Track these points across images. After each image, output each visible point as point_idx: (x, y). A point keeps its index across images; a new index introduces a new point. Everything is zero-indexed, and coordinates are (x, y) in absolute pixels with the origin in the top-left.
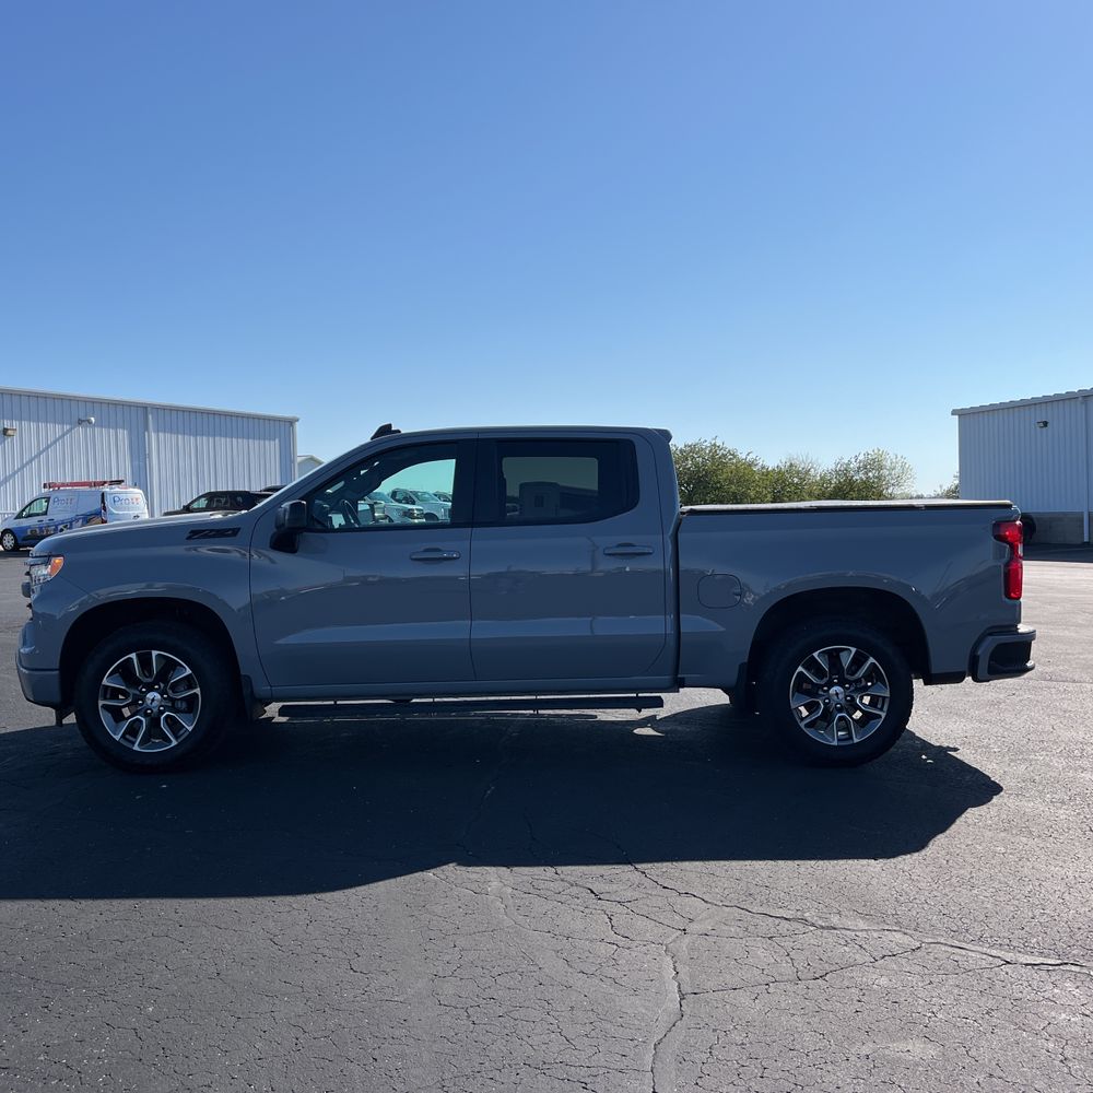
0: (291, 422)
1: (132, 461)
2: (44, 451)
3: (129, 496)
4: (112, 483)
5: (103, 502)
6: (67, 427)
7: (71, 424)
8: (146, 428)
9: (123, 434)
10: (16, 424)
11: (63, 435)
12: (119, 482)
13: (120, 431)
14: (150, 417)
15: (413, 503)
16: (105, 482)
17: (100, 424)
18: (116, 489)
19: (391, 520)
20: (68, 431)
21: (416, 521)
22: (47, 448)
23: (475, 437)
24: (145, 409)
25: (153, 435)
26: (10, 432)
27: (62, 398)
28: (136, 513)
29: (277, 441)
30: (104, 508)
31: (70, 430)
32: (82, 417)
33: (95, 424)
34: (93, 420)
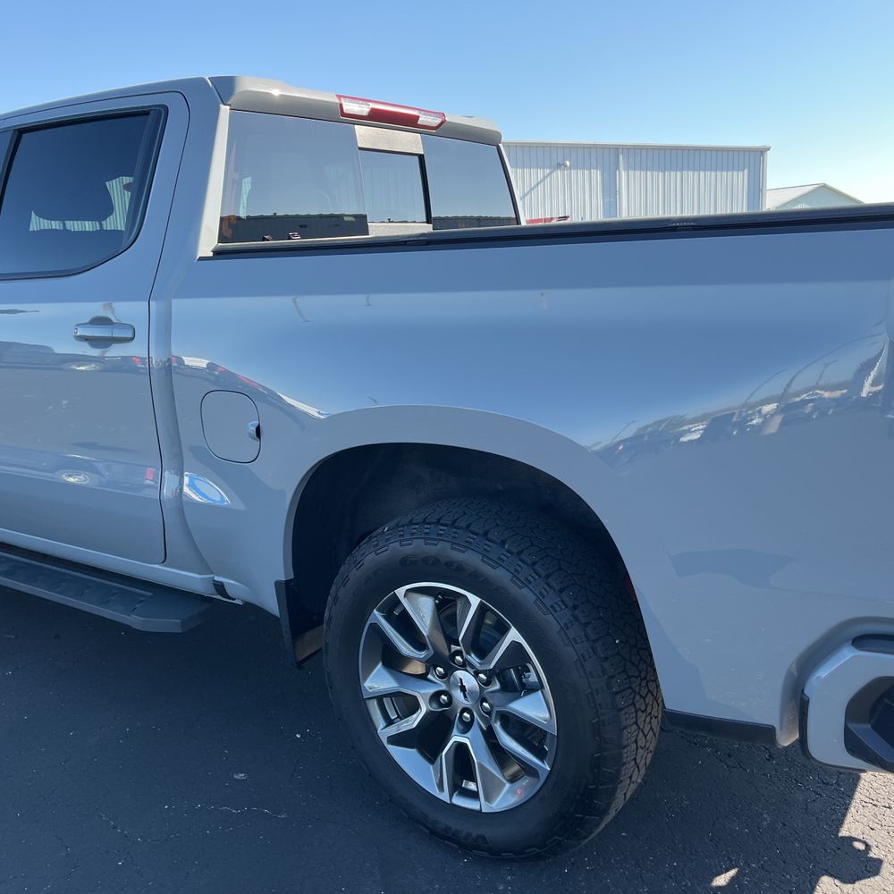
0: (762, 152)
1: (604, 198)
2: (528, 193)
6: (548, 171)
7: (550, 168)
8: (617, 167)
9: (597, 175)
11: (545, 178)
13: (594, 172)
14: (621, 156)
17: (576, 166)
20: (548, 175)
22: (530, 191)
24: (617, 149)
25: (624, 174)
27: (543, 146)
29: (746, 171)
31: (550, 174)
32: (560, 161)
33: (571, 168)
34: (568, 163)
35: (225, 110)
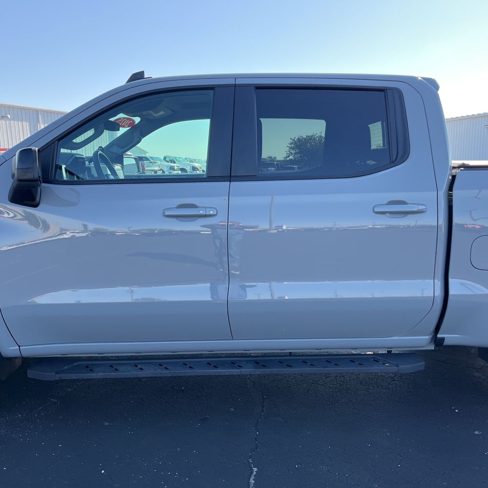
8: (38, 121)
9: (26, 124)
14: (40, 116)
15: (175, 163)
17: (13, 119)
19: (163, 172)
21: (176, 172)
23: (232, 82)
24: (37, 111)
32: (3, 114)
33: (10, 120)
34: (9, 116)
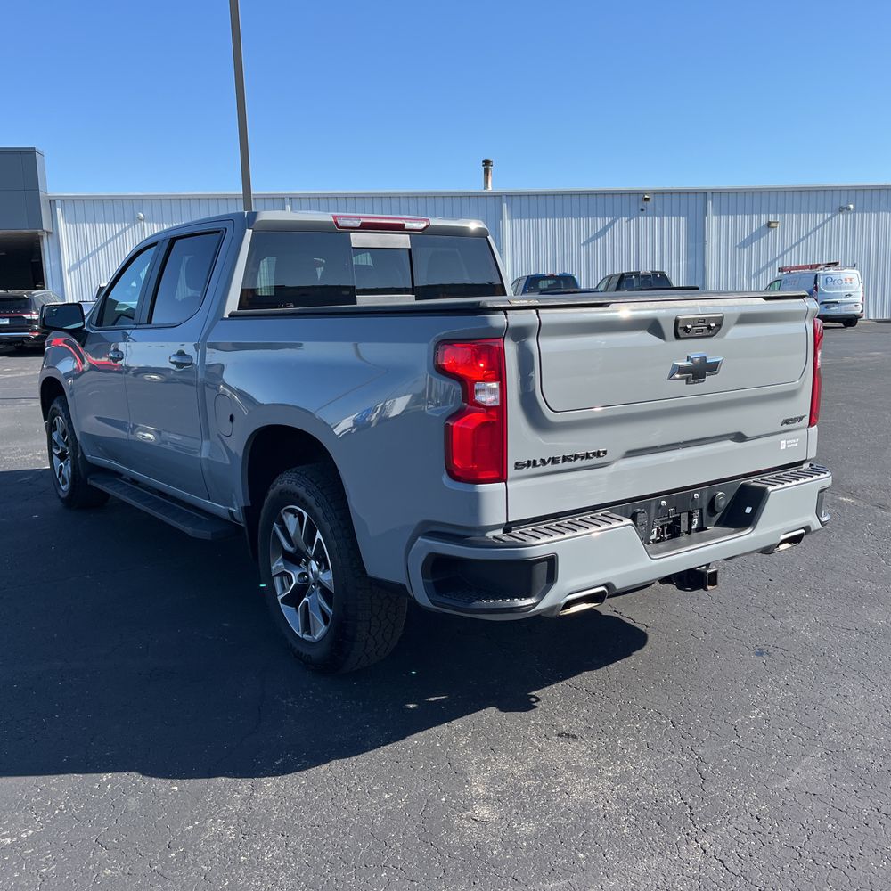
3: (843, 277)
4: (830, 265)
5: (816, 283)
6: (828, 215)
7: (832, 212)
10: (779, 218)
11: (823, 223)
12: (835, 264)
16: (819, 265)
17: (861, 209)
18: (832, 270)
20: (828, 219)
22: (807, 236)
26: (773, 225)
28: (848, 292)
30: (816, 288)
31: (831, 218)
32: (843, 205)
33: (855, 211)
34: (851, 206)
35: (249, 232)
